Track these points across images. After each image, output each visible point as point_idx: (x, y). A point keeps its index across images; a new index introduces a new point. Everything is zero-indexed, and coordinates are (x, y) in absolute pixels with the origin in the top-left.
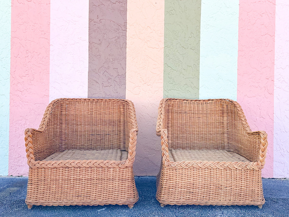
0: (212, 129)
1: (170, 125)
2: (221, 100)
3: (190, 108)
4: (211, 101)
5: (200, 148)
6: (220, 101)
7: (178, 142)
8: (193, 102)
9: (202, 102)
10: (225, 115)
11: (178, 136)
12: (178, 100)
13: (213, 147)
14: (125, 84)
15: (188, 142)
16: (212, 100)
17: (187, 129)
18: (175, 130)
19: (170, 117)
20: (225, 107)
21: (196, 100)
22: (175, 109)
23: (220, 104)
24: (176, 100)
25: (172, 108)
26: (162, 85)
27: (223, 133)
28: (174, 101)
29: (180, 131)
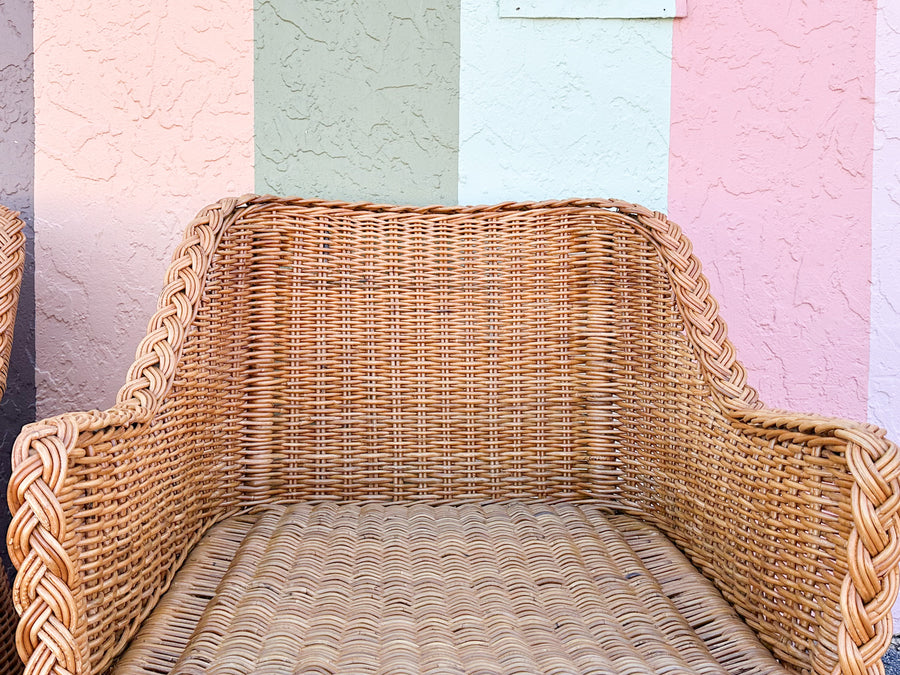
0: (519, 378)
1: (265, 356)
2: (571, 204)
3: (391, 257)
4: (515, 216)
5: (446, 495)
6: (569, 209)
7: (318, 456)
8: (416, 218)
9: (463, 218)
10: (597, 292)
11: (315, 422)
12: (320, 211)
13: (523, 483)
14: (27, 119)
15: (376, 455)
16: (524, 208)
17: (374, 378)
18: (301, 387)
19: (268, 308)
20: (596, 245)
21: (431, 211)
22: (304, 260)
23: (569, 233)
24: (311, 205)
25: (282, 257)
26: (246, 127)
27: (584, 403)
28: (294, 213)
29: (327, 391)
